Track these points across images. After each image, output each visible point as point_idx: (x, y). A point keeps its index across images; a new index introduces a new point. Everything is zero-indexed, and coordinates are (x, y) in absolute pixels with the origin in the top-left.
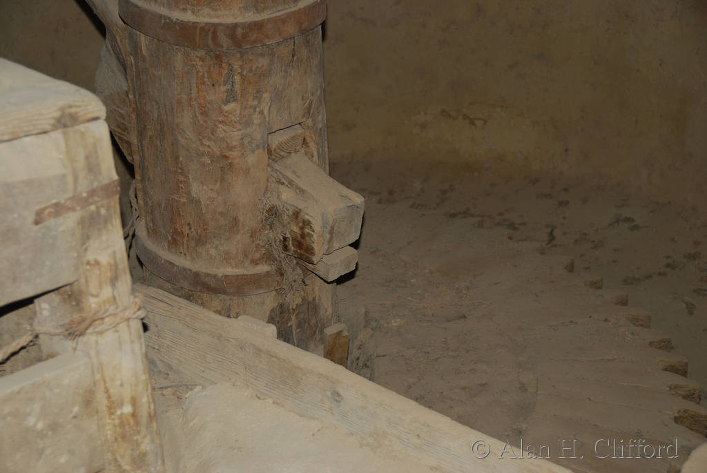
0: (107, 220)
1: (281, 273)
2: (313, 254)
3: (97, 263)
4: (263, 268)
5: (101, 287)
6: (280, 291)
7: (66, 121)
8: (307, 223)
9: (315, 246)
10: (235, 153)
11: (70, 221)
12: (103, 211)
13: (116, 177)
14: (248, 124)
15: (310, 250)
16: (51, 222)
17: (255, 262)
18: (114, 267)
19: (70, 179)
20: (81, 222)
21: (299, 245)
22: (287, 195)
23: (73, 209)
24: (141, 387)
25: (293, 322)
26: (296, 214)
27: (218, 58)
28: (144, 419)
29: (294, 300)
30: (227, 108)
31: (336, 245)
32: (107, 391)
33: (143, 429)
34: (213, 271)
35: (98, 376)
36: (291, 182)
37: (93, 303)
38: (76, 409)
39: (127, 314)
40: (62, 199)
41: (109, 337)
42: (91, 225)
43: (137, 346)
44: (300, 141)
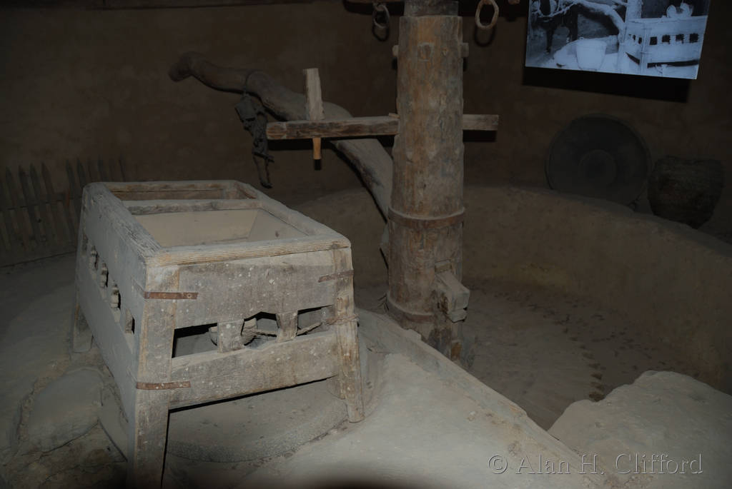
0: (347, 284)
1: (436, 316)
2: (447, 310)
3: (341, 299)
4: (429, 314)
5: (342, 308)
6: (436, 324)
7: (335, 247)
8: (446, 298)
9: (449, 308)
10: (421, 268)
11: (332, 283)
12: (346, 280)
13: (352, 269)
14: (427, 258)
15: (446, 309)
16: (325, 282)
17: (427, 312)
18: (348, 302)
19: (334, 267)
20: (337, 283)
21: (443, 306)
22: (441, 287)
23: (334, 279)
24: (354, 347)
25: (440, 336)
26: (443, 294)
27: (418, 232)
28: (354, 360)
29: (441, 327)
30: (420, 251)
31: (457, 308)
32: (341, 346)
33: (353, 363)
34: (410, 312)
35: (339, 341)
36: (443, 282)
37: (339, 313)
38: (329, 351)
39: (350, 319)
40: (330, 274)
41: (343, 327)
42: (341, 285)
43: (353, 332)
44: (449, 266)
